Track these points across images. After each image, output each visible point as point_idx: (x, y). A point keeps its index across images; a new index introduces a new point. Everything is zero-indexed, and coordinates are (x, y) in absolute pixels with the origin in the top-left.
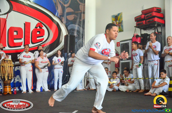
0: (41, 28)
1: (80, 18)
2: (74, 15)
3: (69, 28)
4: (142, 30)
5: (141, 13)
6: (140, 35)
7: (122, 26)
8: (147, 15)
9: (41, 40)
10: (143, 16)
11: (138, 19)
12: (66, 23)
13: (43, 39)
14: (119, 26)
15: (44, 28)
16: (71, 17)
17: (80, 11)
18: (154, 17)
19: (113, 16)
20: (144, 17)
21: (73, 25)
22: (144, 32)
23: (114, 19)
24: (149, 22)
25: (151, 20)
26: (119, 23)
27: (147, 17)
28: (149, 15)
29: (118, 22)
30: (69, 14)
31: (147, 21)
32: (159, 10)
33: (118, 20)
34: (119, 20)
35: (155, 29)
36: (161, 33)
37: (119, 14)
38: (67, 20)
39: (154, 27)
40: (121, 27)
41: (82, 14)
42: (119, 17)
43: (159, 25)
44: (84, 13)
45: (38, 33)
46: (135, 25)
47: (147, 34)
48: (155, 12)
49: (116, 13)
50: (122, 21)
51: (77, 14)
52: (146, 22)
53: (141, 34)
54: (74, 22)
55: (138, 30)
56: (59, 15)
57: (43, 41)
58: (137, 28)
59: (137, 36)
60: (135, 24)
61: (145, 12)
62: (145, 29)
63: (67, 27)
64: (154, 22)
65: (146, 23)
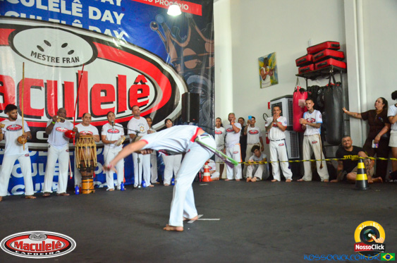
0: (143, 83)
1: (207, 65)
2: (196, 60)
3: (189, 82)
4: (309, 80)
5: (305, 53)
6: (305, 88)
7: (276, 75)
8: (315, 56)
9: (144, 104)
10: (310, 57)
11: (301, 63)
12: (184, 74)
13: (147, 101)
14: (271, 76)
15: (148, 83)
16: (191, 64)
17: (206, 52)
18: (328, 57)
19: (260, 59)
20: (312, 58)
21: (195, 76)
22: (312, 83)
23: (262, 64)
24: (319, 66)
25: (323, 63)
26: (271, 70)
27: (316, 58)
28: (319, 54)
29: (268, 68)
30: (187, 58)
31: (316, 65)
32: (335, 46)
33: (269, 64)
34: (271, 65)
35: (330, 78)
36: (340, 84)
37: (270, 55)
38: (185, 68)
39: (329, 74)
40: (273, 76)
41: (210, 58)
42: (270, 60)
43: (336, 71)
44: (213, 56)
45: (139, 92)
46: (297, 73)
47: (316, 86)
48: (330, 49)
49: (265, 55)
50: (276, 67)
51: (201, 58)
52: (314, 66)
53: (308, 88)
54: (196, 71)
55: (302, 80)
56: (171, 61)
57: (148, 104)
58: (300, 78)
59: (302, 90)
60: (296, 70)
61: (313, 50)
62: (313, 78)
63: (185, 80)
64: (328, 66)
65: (315, 69)
